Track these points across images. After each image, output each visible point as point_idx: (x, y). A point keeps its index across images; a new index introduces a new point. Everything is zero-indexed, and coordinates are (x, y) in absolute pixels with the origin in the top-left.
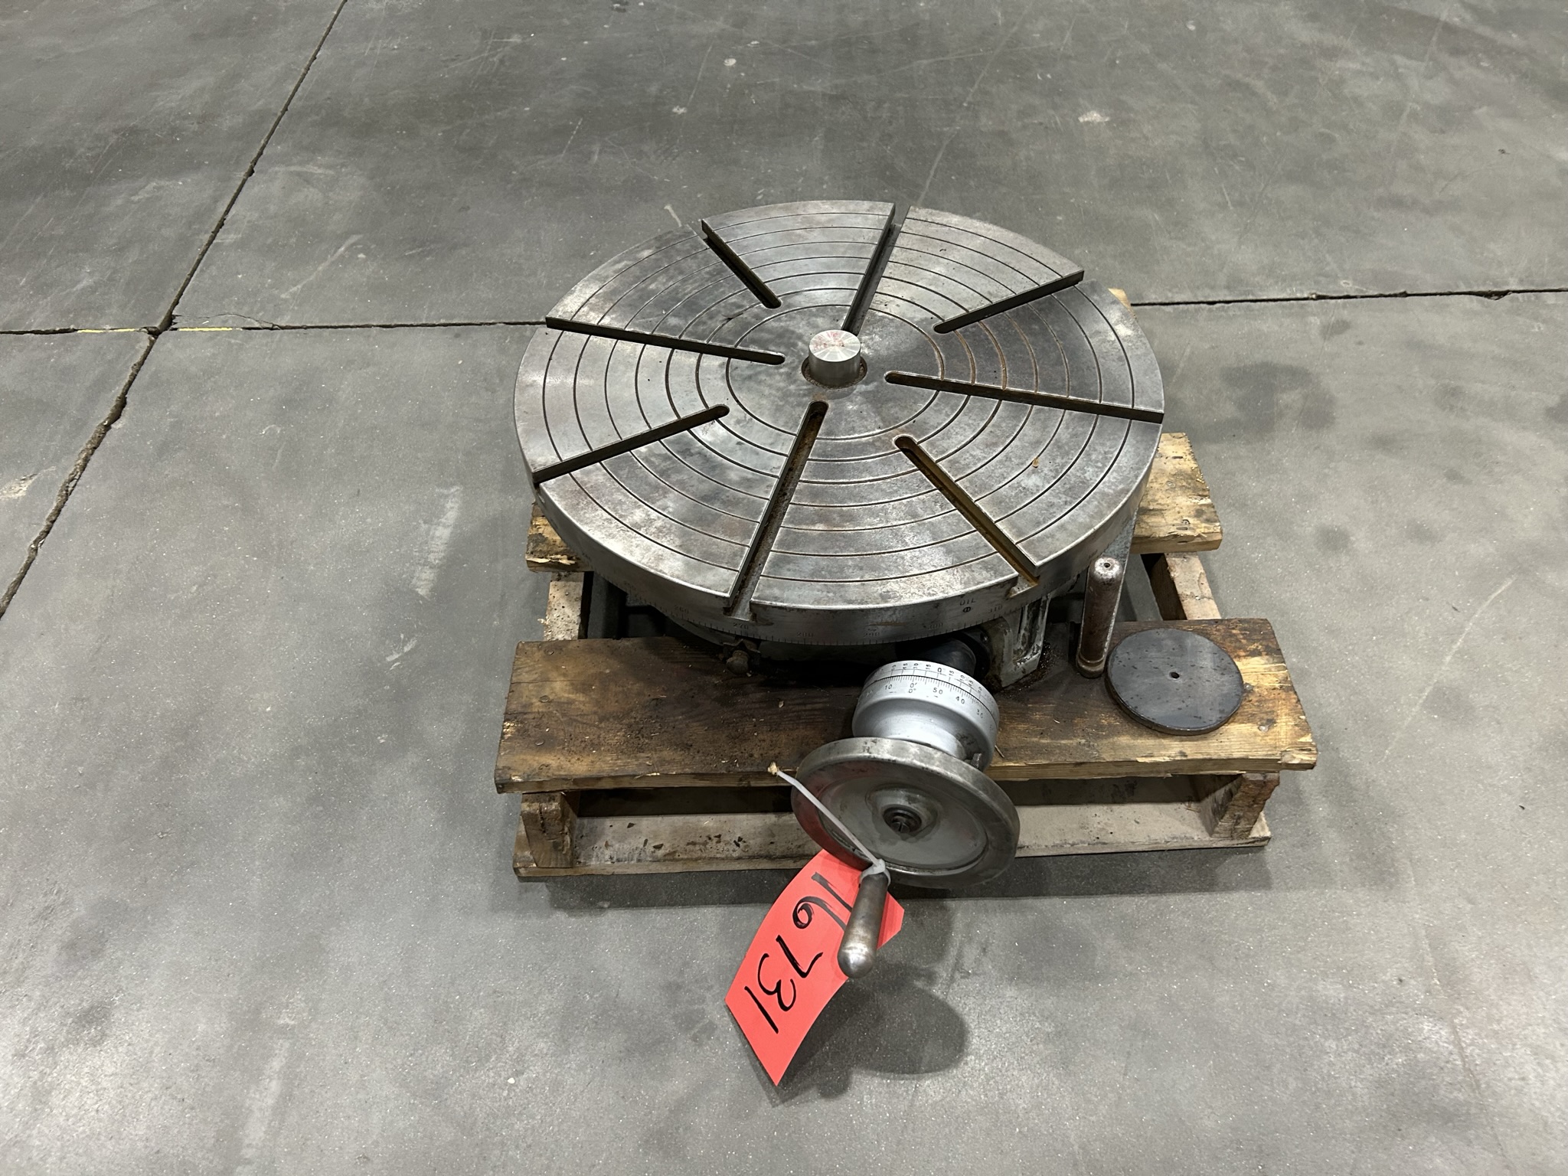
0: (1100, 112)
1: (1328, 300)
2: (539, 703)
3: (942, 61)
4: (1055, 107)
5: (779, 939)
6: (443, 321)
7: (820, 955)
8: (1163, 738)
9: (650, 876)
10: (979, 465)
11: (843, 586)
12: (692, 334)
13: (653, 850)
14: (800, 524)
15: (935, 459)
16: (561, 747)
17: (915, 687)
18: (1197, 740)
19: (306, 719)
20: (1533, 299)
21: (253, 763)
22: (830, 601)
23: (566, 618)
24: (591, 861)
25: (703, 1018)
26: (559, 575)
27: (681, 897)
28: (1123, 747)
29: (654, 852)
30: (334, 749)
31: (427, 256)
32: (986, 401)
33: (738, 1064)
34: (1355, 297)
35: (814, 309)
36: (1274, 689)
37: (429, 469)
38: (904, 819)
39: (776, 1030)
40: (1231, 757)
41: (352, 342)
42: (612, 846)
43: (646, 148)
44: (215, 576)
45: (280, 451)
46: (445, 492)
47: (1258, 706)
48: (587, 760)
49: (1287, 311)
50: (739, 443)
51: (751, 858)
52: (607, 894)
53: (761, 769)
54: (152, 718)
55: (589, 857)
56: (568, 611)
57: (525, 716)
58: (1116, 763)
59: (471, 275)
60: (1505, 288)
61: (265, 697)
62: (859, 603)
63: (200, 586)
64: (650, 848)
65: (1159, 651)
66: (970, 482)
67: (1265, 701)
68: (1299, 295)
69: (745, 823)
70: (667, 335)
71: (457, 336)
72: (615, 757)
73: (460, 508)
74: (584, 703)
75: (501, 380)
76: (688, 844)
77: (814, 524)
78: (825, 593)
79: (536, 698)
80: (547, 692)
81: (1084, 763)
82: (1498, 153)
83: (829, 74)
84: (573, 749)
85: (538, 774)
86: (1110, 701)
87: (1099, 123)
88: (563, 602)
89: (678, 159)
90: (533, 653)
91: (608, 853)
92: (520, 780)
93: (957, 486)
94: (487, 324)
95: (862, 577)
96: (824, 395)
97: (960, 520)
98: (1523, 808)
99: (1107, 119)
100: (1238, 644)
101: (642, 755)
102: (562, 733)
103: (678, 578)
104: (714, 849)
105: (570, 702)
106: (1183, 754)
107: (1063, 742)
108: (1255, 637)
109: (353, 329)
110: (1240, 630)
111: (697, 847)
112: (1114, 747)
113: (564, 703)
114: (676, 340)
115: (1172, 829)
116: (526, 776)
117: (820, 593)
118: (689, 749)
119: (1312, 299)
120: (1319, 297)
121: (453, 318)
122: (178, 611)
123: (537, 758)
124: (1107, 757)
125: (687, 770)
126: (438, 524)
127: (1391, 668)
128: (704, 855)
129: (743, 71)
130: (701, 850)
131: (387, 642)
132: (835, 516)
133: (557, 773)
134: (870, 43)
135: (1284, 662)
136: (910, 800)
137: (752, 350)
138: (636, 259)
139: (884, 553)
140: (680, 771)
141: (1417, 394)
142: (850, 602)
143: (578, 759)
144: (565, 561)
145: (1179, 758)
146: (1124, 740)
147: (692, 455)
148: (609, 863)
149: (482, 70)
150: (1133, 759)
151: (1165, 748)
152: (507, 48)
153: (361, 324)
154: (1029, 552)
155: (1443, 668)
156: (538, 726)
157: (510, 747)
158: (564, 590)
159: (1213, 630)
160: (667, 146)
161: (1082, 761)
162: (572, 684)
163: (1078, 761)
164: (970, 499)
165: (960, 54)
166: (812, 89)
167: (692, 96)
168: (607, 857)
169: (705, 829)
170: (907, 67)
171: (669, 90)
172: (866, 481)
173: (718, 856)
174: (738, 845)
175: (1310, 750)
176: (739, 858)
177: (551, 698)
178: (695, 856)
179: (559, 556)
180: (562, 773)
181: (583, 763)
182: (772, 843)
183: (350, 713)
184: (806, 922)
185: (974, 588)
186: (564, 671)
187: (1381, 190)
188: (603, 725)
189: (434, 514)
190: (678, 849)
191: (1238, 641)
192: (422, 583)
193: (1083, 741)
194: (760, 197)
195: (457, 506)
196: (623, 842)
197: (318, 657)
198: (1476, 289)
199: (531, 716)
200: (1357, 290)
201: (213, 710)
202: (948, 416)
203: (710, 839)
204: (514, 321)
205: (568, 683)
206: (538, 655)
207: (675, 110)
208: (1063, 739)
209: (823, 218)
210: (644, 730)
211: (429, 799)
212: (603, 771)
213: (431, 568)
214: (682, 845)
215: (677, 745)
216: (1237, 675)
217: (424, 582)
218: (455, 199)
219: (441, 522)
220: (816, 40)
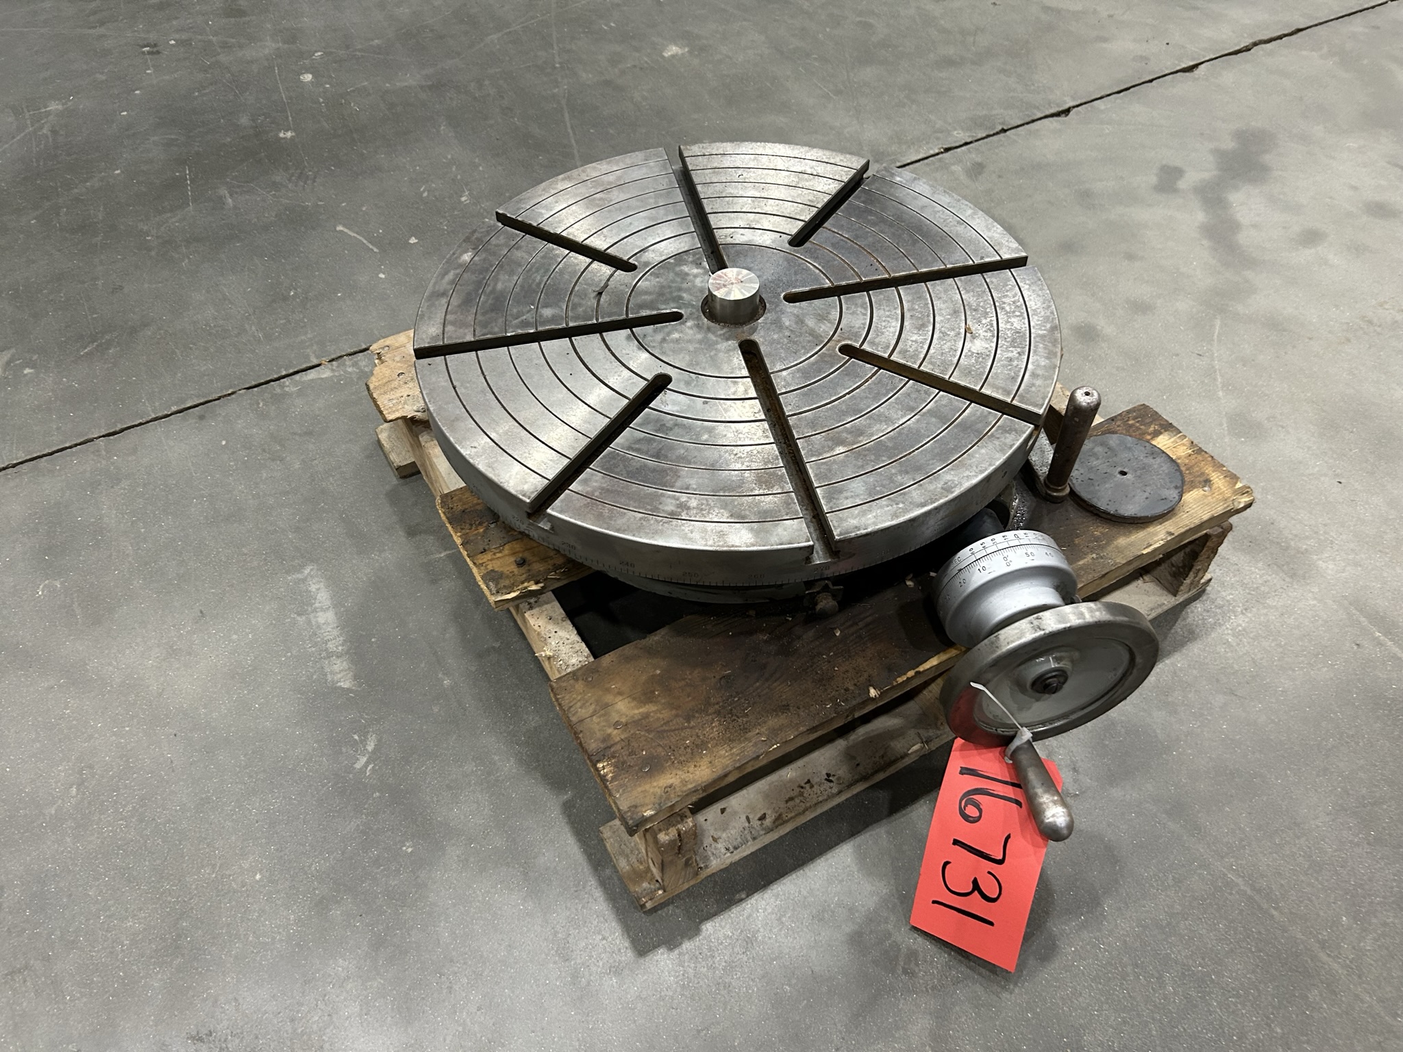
0: (676, 45)
1: (956, 150)
2: (616, 731)
3: (510, 32)
4: (637, 50)
5: (956, 842)
6: (174, 409)
7: (1008, 837)
8: (1147, 527)
9: (764, 848)
10: (926, 347)
11: (904, 494)
12: (576, 318)
13: (760, 822)
14: (820, 454)
15: (886, 355)
16: (669, 763)
17: (1009, 559)
18: (1171, 519)
19: (310, 867)
20: (1089, 109)
21: (281, 940)
22: (905, 511)
23: (566, 642)
24: (711, 861)
25: (900, 950)
26: (529, 604)
27: (804, 853)
28: (1126, 548)
29: (762, 824)
30: (363, 882)
31: (108, 349)
32: (886, 291)
33: (957, 973)
34: (971, 142)
35: (672, 261)
36: (1190, 456)
37: (265, 560)
38: (1055, 679)
39: (991, 924)
40: (1203, 520)
41: (81, 464)
42: (720, 838)
43: (278, 179)
44: (91, 767)
45: (75, 605)
46: (300, 576)
47: (1190, 473)
48: (704, 763)
49: (933, 167)
50: (704, 403)
51: (850, 786)
52: (737, 884)
53: (864, 697)
54: (122, 951)
55: (706, 859)
56: (562, 633)
57: (612, 750)
58: (1129, 563)
59: (174, 352)
60: (1066, 107)
61: (246, 866)
62: (932, 503)
63: (79, 786)
64: (755, 823)
65: (1098, 459)
66: (931, 363)
67: (1192, 467)
68: (932, 152)
69: (822, 759)
70: (553, 327)
71: (202, 417)
72: (728, 749)
73: (327, 587)
74: (659, 711)
75: (283, 446)
76: (787, 802)
77: (832, 449)
78: (895, 506)
79: (609, 727)
80: (615, 717)
81: (1106, 574)
82: (992, 6)
83: (413, 67)
84: (682, 759)
85: (668, 799)
86: (1087, 514)
87: (682, 54)
88: (552, 627)
89: (317, 180)
90: (573, 686)
91: (721, 846)
92: (653, 813)
93: (923, 372)
94: (225, 396)
95: (914, 480)
96: (745, 332)
97: (950, 399)
98: (1340, 483)
99: (686, 50)
100: (1140, 432)
101: (750, 734)
102: (660, 749)
103: (754, 545)
104: (812, 795)
105: (646, 716)
106: (1171, 534)
107: (1081, 563)
108: (1148, 421)
109: (74, 449)
110: (1133, 419)
111: (797, 801)
112: (1120, 550)
113: (640, 720)
114: (565, 328)
115: (1146, 603)
116: (657, 806)
117: (890, 508)
118: (788, 709)
119: (942, 153)
120: (947, 150)
121: (183, 401)
122: (70, 823)
123: (655, 784)
124: (1121, 560)
125: (802, 729)
126: (315, 611)
127: (1191, 415)
128: (808, 805)
129: (326, 83)
130: (801, 801)
131: (344, 750)
132: (845, 435)
133: (685, 789)
134: (432, 31)
135: (1180, 432)
136: (1057, 660)
137: (644, 314)
138: (460, 265)
139: (914, 451)
140: (796, 733)
141: (1064, 203)
142: (923, 505)
143: (695, 766)
144: (534, 587)
145: (1169, 538)
146: (1122, 541)
147: (671, 429)
148: (729, 854)
149: (37, 146)
150: (1139, 553)
151: (1155, 534)
152: (51, 118)
153: (79, 441)
154: (1026, 404)
155: (1223, 402)
156: (632, 753)
157: (621, 786)
158: (544, 617)
159: (1113, 426)
160: (299, 171)
161: (1106, 572)
162: (634, 699)
163: (1103, 573)
164: (943, 379)
165: (522, 23)
166: (406, 84)
167: (290, 118)
168: (723, 850)
169: (791, 781)
170: (482, 45)
171: (262, 118)
172: (844, 395)
173: (820, 799)
174: (831, 781)
175: (1248, 492)
176: (840, 792)
177: (624, 720)
178: (801, 809)
179: (526, 584)
180: (690, 786)
181: (703, 768)
182: (858, 765)
183: (355, 839)
184: (978, 814)
185: (1011, 451)
186: (616, 690)
187: (932, 55)
188: (692, 723)
189: (304, 603)
190: (781, 810)
191: (1138, 429)
192: (339, 676)
193: (1094, 556)
194: (425, 194)
195: (322, 585)
196: (727, 828)
197: (277, 798)
198: (1048, 113)
199: (618, 747)
200: (969, 136)
201: (192, 908)
202: (865, 315)
203: (802, 787)
204: (254, 383)
205: (629, 699)
206: (580, 686)
207: (282, 135)
208: (1079, 561)
209: (611, 178)
210: (734, 711)
211: (501, 883)
212: (727, 766)
213: (338, 657)
214: (783, 805)
215: (775, 711)
216: (1164, 455)
217: (341, 674)
218: (100, 283)
219: (316, 608)
220: (378, 39)
